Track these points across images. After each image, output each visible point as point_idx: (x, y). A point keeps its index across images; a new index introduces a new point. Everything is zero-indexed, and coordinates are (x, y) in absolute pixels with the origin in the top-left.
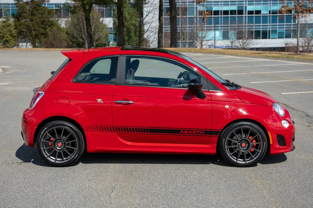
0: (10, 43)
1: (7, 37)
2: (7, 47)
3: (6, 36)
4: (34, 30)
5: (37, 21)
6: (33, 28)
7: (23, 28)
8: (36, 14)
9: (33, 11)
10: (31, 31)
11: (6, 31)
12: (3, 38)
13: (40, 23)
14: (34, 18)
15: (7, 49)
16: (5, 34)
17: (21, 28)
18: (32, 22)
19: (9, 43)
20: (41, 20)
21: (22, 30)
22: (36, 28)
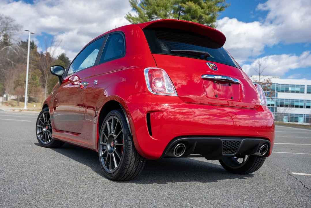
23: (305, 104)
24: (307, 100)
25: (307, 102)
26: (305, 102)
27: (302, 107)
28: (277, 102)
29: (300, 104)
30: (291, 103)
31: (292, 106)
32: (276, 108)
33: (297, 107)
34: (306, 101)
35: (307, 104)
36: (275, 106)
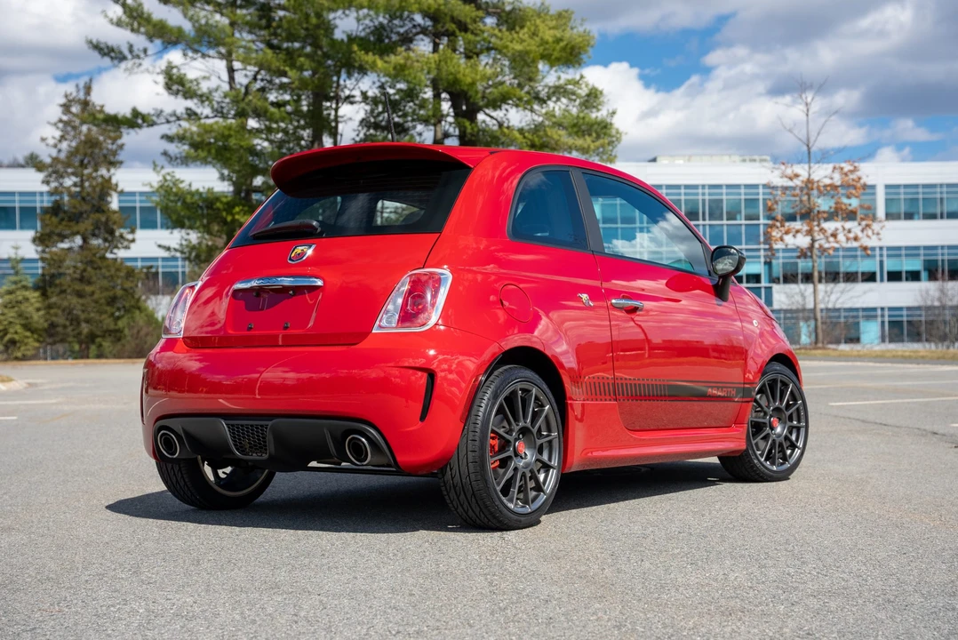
0: (22, 348)
1: (16, 333)
2: (17, 359)
3: (11, 330)
4: (87, 321)
5: (96, 296)
6: (83, 316)
7: (56, 315)
8: (94, 279)
9: (85, 270)
10: (79, 324)
11: (12, 317)
12: (6, 334)
13: (103, 301)
14: (89, 289)
15: (15, 363)
16: (11, 323)
17: (51, 315)
18: (81, 301)
19: (19, 348)
20: (106, 294)
21: (54, 319)
22: (92, 315)
23: (881, 263)
24: (889, 249)
25: (888, 256)
26: (881, 255)
27: (870, 277)
28: (768, 264)
29: (865, 266)
30: (827, 264)
31: (833, 276)
32: (769, 290)
33: (851, 277)
34: (885, 252)
35: (890, 265)
36: (764, 283)
